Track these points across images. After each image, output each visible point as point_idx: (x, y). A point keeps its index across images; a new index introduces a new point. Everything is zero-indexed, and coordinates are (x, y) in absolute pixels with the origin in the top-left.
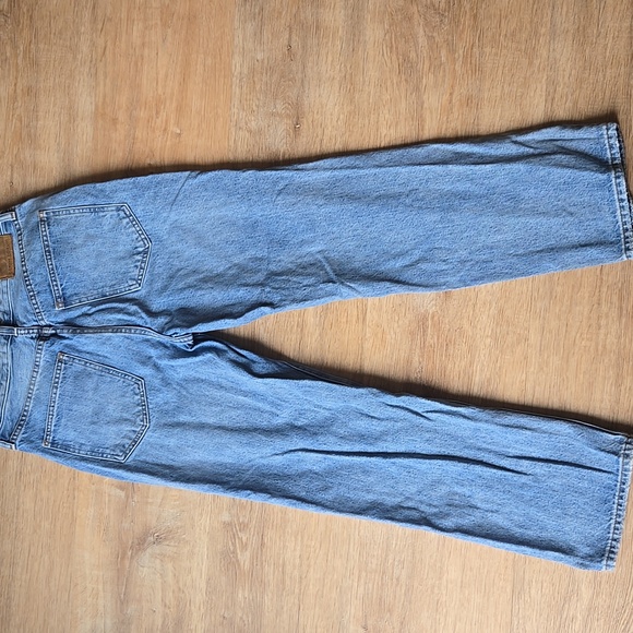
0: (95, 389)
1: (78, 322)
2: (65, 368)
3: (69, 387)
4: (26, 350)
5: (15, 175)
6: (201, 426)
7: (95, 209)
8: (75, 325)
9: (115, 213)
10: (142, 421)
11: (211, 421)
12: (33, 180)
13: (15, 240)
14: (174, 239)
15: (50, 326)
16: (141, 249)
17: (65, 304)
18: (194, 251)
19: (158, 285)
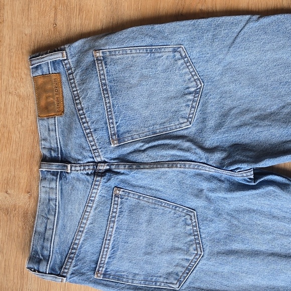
0: (149, 221)
1: (131, 158)
2: (122, 203)
3: (125, 220)
4: (80, 186)
5: (59, 17)
6: (255, 254)
7: (151, 50)
8: (128, 161)
9: (171, 54)
10: (196, 249)
11: (263, 248)
12: (78, 22)
13: (64, 79)
14: (226, 79)
15: (105, 162)
16: (193, 89)
17: (119, 141)
18: (247, 91)
19: (211, 123)
